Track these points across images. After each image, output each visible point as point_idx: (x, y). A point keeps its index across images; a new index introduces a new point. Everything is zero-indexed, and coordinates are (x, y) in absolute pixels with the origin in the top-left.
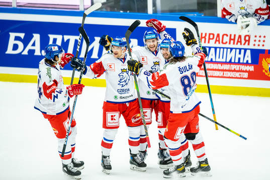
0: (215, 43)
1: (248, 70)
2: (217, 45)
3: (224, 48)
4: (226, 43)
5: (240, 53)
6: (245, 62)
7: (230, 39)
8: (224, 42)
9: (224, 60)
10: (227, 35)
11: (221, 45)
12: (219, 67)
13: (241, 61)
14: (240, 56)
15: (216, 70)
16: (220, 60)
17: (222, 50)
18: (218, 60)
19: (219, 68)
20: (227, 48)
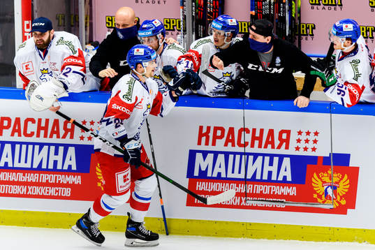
0: (12, 135)
1: (71, 182)
2: (16, 138)
3: (27, 144)
4: (32, 134)
5: (56, 153)
6: (66, 167)
7: (40, 128)
8: (29, 132)
9: (28, 165)
10: (33, 121)
11: (23, 139)
12: (21, 177)
13: (59, 167)
14: (56, 158)
15: (13, 183)
16: (22, 165)
17: (24, 147)
18: (17, 165)
19: (21, 180)
20: (34, 144)
